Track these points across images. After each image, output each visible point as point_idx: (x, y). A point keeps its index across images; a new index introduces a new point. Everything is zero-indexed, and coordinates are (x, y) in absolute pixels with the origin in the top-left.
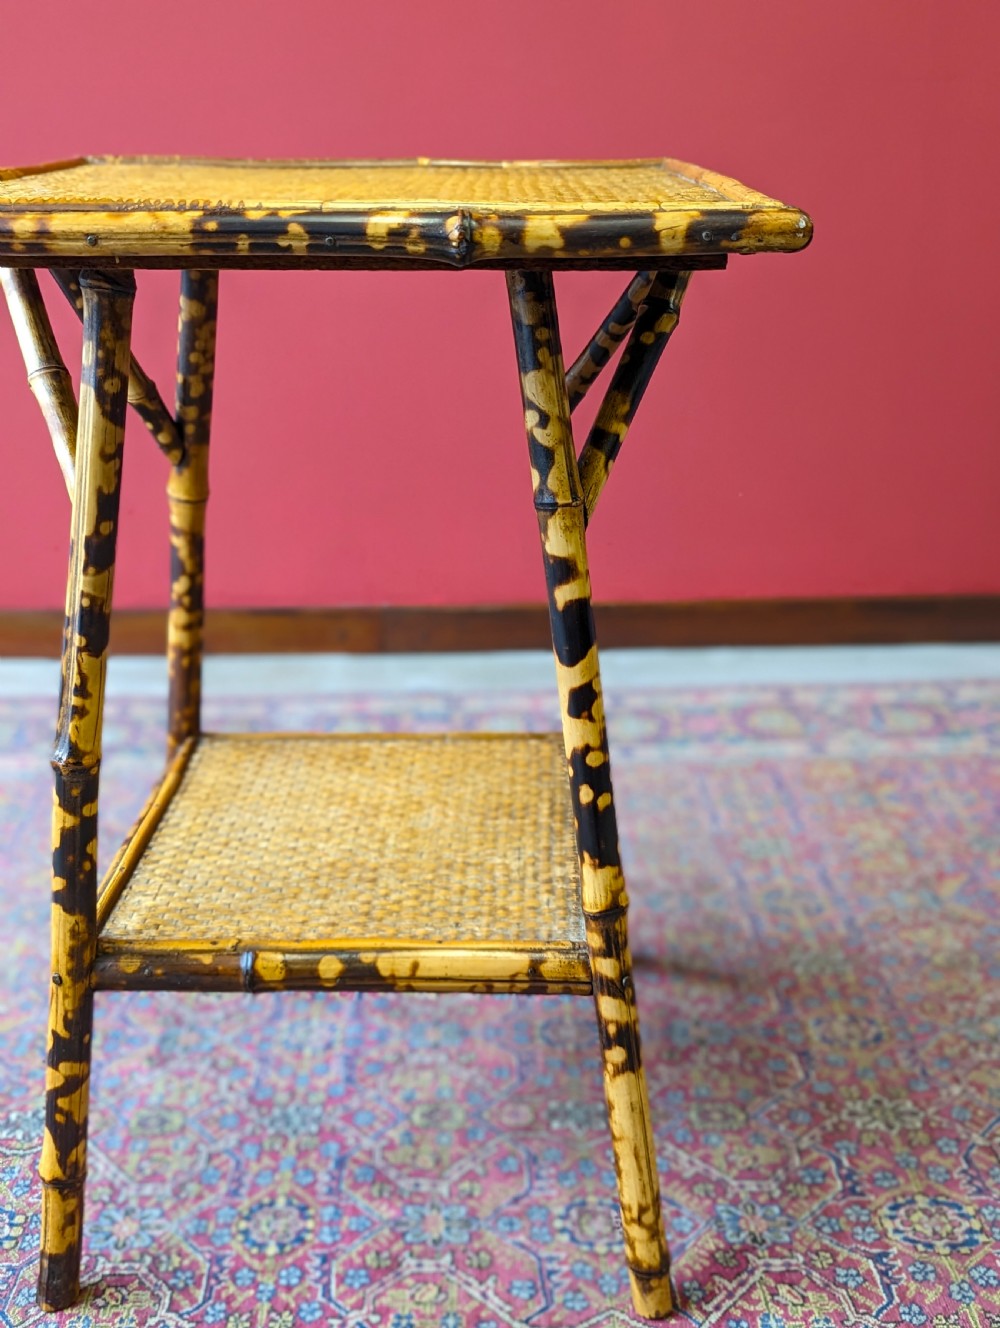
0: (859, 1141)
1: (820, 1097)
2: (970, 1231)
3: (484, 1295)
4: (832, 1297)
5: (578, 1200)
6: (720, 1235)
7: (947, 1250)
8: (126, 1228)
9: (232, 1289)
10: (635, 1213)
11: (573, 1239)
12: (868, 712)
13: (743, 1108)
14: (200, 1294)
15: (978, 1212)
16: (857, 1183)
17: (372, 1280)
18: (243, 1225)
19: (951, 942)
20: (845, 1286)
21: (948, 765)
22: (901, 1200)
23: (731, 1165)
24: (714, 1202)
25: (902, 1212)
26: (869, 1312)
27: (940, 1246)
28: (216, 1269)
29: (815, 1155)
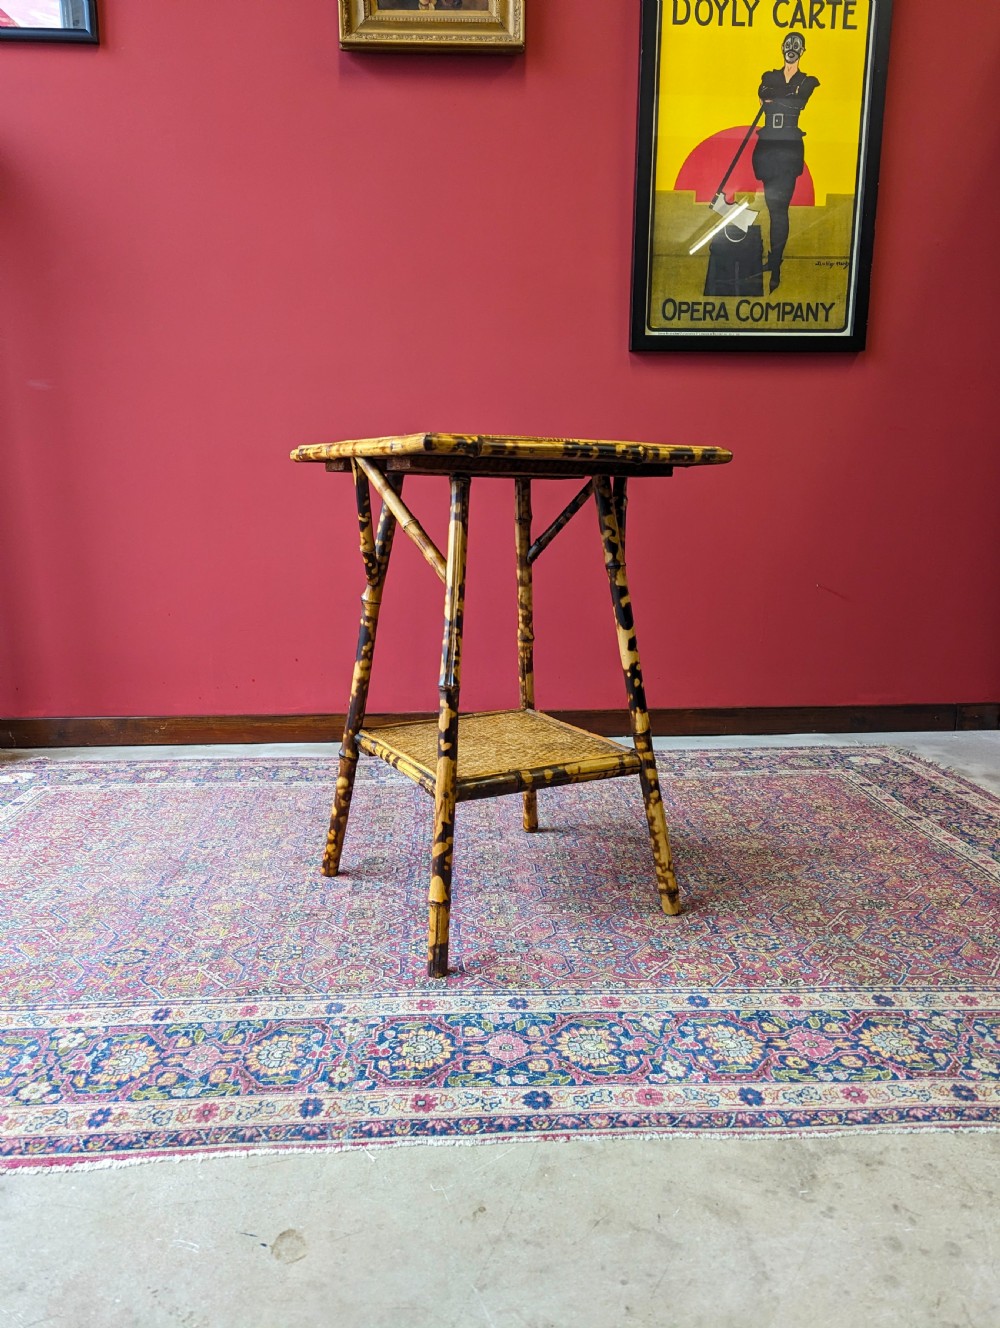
0: (718, 915)
2: (775, 944)
3: (540, 968)
4: (710, 967)
5: (581, 937)
6: (653, 946)
7: (764, 951)
9: (414, 968)
11: (580, 950)
12: (705, 760)
14: (399, 971)
15: (778, 938)
16: (718, 930)
17: (483, 965)
19: (757, 846)
20: (716, 963)
22: (740, 935)
23: (655, 924)
24: (649, 937)
25: (741, 938)
26: (728, 971)
27: (760, 949)
28: (404, 962)
29: (696, 920)
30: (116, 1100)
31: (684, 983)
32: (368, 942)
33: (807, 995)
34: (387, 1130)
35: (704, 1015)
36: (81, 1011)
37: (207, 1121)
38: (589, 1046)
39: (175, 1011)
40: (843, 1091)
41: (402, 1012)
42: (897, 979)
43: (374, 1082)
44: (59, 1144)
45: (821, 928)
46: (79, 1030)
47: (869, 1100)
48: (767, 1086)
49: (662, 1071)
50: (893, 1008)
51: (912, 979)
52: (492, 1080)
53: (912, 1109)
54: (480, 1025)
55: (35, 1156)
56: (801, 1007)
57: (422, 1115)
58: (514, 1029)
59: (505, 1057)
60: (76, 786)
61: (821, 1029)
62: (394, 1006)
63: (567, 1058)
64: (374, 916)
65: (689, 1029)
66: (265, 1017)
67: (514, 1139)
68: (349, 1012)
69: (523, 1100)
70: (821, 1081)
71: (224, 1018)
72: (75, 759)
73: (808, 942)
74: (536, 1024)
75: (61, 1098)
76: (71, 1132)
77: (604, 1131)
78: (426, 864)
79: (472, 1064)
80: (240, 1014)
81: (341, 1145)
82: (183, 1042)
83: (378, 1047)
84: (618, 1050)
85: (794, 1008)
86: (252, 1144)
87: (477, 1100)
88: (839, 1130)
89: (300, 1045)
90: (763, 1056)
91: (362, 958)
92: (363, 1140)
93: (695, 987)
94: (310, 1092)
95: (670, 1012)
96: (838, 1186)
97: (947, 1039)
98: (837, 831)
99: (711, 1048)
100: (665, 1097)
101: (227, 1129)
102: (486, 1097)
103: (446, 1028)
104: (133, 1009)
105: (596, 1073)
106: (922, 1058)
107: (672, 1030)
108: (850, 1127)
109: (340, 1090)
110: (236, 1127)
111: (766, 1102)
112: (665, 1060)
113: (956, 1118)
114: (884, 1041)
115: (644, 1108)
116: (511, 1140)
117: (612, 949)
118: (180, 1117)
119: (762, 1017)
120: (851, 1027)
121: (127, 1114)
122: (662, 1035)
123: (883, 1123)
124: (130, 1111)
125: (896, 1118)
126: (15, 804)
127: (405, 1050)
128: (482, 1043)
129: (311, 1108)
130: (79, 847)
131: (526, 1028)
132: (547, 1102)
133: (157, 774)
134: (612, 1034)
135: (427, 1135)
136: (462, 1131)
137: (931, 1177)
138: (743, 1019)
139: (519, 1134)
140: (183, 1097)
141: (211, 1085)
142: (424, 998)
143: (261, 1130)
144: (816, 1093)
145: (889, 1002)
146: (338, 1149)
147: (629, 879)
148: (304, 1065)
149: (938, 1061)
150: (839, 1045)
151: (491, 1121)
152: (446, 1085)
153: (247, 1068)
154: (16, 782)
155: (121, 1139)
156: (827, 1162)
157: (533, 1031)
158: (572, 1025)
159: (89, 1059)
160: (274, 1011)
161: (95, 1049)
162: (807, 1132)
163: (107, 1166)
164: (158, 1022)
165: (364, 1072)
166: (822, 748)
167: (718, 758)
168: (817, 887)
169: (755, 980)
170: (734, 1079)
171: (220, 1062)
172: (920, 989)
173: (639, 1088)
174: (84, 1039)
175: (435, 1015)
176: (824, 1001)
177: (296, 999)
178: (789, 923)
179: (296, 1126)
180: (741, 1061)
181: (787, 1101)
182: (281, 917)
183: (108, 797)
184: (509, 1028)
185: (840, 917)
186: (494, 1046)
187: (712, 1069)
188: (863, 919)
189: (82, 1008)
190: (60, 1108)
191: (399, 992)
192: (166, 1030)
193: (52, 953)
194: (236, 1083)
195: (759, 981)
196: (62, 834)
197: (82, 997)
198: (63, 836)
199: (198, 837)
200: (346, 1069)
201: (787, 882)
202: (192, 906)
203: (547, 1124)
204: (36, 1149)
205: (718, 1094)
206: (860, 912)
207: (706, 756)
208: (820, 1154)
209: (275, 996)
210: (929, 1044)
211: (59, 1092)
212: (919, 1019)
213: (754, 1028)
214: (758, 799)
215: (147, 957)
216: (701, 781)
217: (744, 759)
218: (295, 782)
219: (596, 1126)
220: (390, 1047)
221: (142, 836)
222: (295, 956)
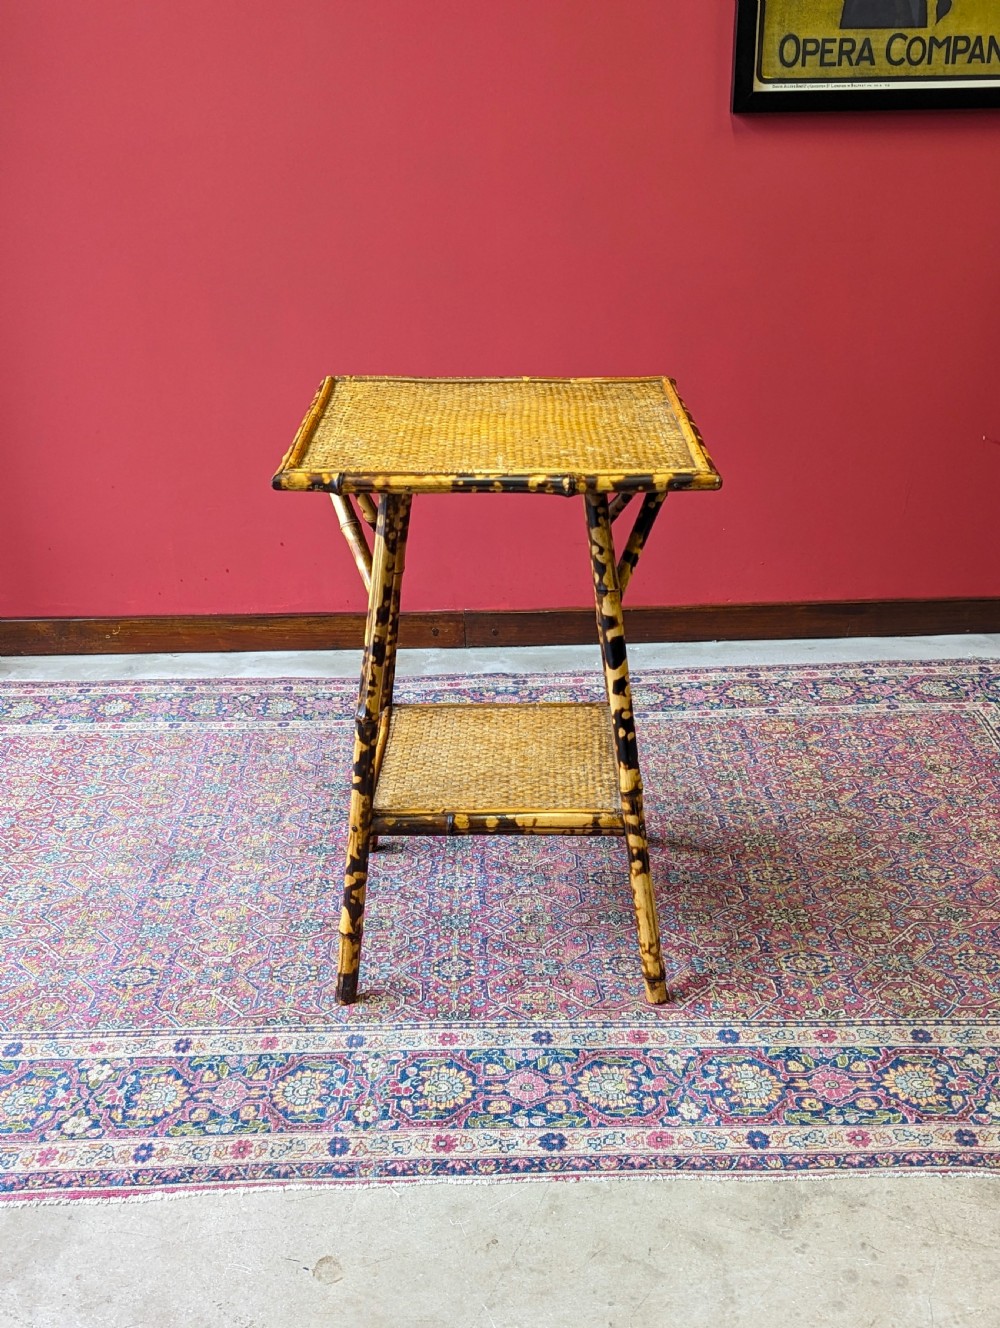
0: (772, 928)
1: (753, 908)
2: (827, 966)
3: (568, 995)
4: (750, 994)
5: (616, 956)
7: (812, 975)
8: (374, 971)
9: (436, 995)
10: (647, 948)
11: (614, 972)
13: (709, 914)
14: (420, 997)
15: (832, 958)
16: (768, 948)
17: (509, 991)
18: (436, 968)
19: (841, 828)
20: (757, 990)
21: (858, 722)
22: (791, 954)
23: (700, 940)
24: (691, 956)
25: (792, 959)
26: (768, 1000)
27: (810, 973)
28: (426, 987)
29: (747, 935)
30: (155, 1135)
31: (717, 1015)
32: (387, 961)
33: (844, 1029)
34: (410, 1170)
35: (731, 1052)
36: (102, 1040)
37: (243, 1158)
38: (609, 1087)
39: (195, 1042)
40: (848, 1135)
41: (424, 1046)
42: (945, 1010)
43: (397, 1122)
44: (111, 1177)
45: (882, 946)
46: (104, 1062)
47: (871, 1144)
48: (776, 1130)
50: (930, 1044)
51: (961, 1010)
52: (511, 1121)
53: (910, 1153)
54: (502, 1062)
55: (93, 1189)
56: (835, 1043)
57: (442, 1155)
58: (536, 1067)
59: (525, 1097)
60: (24, 726)
61: (847, 1069)
62: (416, 1040)
63: (586, 1100)
64: (393, 927)
65: (712, 1068)
66: (288, 1050)
67: (528, 1180)
68: (370, 1046)
69: (539, 1142)
70: (831, 1124)
71: (245, 1051)
72: (12, 678)
73: (865, 962)
74: (558, 1062)
75: (104, 1132)
76: (121, 1166)
77: (611, 1172)
78: (451, 854)
79: (492, 1104)
80: (262, 1046)
81: (369, 1182)
82: (208, 1076)
83: (400, 1085)
84: (638, 1092)
85: (827, 1044)
86: (287, 1180)
87: (495, 1141)
88: (833, 1173)
89: (323, 1083)
90: (780, 1098)
91: (380, 981)
92: (388, 1178)
93: (729, 1019)
94: (337, 1130)
95: (696, 1049)
96: (817, 1226)
97: (972, 1080)
98: (945, 807)
99: (731, 1090)
100: (675, 1139)
101: (263, 1165)
102: (503, 1138)
103: (468, 1065)
104: (153, 1040)
105: (612, 1115)
106: (938, 1101)
107: (695, 1069)
108: (845, 1171)
109: (365, 1129)
110: (271, 1164)
111: (772, 1145)
112: (682, 1101)
113: (949, 1162)
114: (905, 1083)
115: (653, 1150)
116: (525, 1180)
118: (218, 1153)
119: (790, 1054)
120: (879, 1065)
121: (168, 1149)
122: (684, 1074)
123: (878, 1167)
124: (171, 1147)
125: (891, 1162)
127: (427, 1088)
128: (503, 1082)
129: (338, 1146)
130: (51, 824)
131: (548, 1067)
132: (562, 1144)
133: (119, 707)
134: (634, 1073)
135: (447, 1174)
136: (480, 1171)
137: (905, 1218)
138: (770, 1057)
139: (533, 1174)
140: (218, 1134)
141: (242, 1122)
142: (448, 1031)
143: (294, 1167)
144: (822, 1137)
145: (927, 1038)
146: (366, 1186)
147: (682, 877)
148: (329, 1103)
149: (954, 1104)
150: (860, 1085)
151: (507, 1162)
152: (466, 1126)
153: (274, 1105)
155: (168, 1172)
156: (814, 1204)
157: (555, 1069)
158: (595, 1062)
159: (121, 1093)
160: (294, 1043)
161: (124, 1083)
162: (803, 1175)
163: (159, 1198)
164: (180, 1054)
165: (387, 1111)
166: (969, 662)
167: (829, 681)
168: (895, 890)
169: (794, 1011)
170: (746, 1122)
171: (248, 1098)
172: (964, 1023)
173: (651, 1131)
174: (112, 1071)
175: (457, 1051)
176: (860, 1037)
177: (315, 1029)
178: (849, 939)
179: (327, 1164)
180: (758, 1103)
181: (791, 1144)
182: (292, 926)
183: (66, 745)
184: (531, 1066)
185: (909, 931)
186: (514, 1085)
187: (727, 1112)
188: (932, 935)
189: (103, 1037)
190: (104, 1143)
191: (421, 1022)
192: (190, 1062)
193: (57, 971)
194: (265, 1121)
195: (798, 1013)
196: (26, 804)
197: (99, 1025)
198: (28, 807)
199: (185, 811)
200: (370, 1108)
201: (863, 882)
202: (193, 912)
203: (559, 1165)
204: (92, 1183)
205: (727, 1137)
206: (933, 925)
207: (814, 677)
208: (809, 1196)
209: (294, 1026)
210: (952, 1085)
211: (100, 1127)
212: (951, 1058)
213: (779, 1067)
214: (862, 753)
215: (156, 977)
216: (797, 722)
217: (861, 684)
218: (291, 723)
219: (605, 1167)
220: (412, 1085)
221: (119, 808)
222: (311, 979)
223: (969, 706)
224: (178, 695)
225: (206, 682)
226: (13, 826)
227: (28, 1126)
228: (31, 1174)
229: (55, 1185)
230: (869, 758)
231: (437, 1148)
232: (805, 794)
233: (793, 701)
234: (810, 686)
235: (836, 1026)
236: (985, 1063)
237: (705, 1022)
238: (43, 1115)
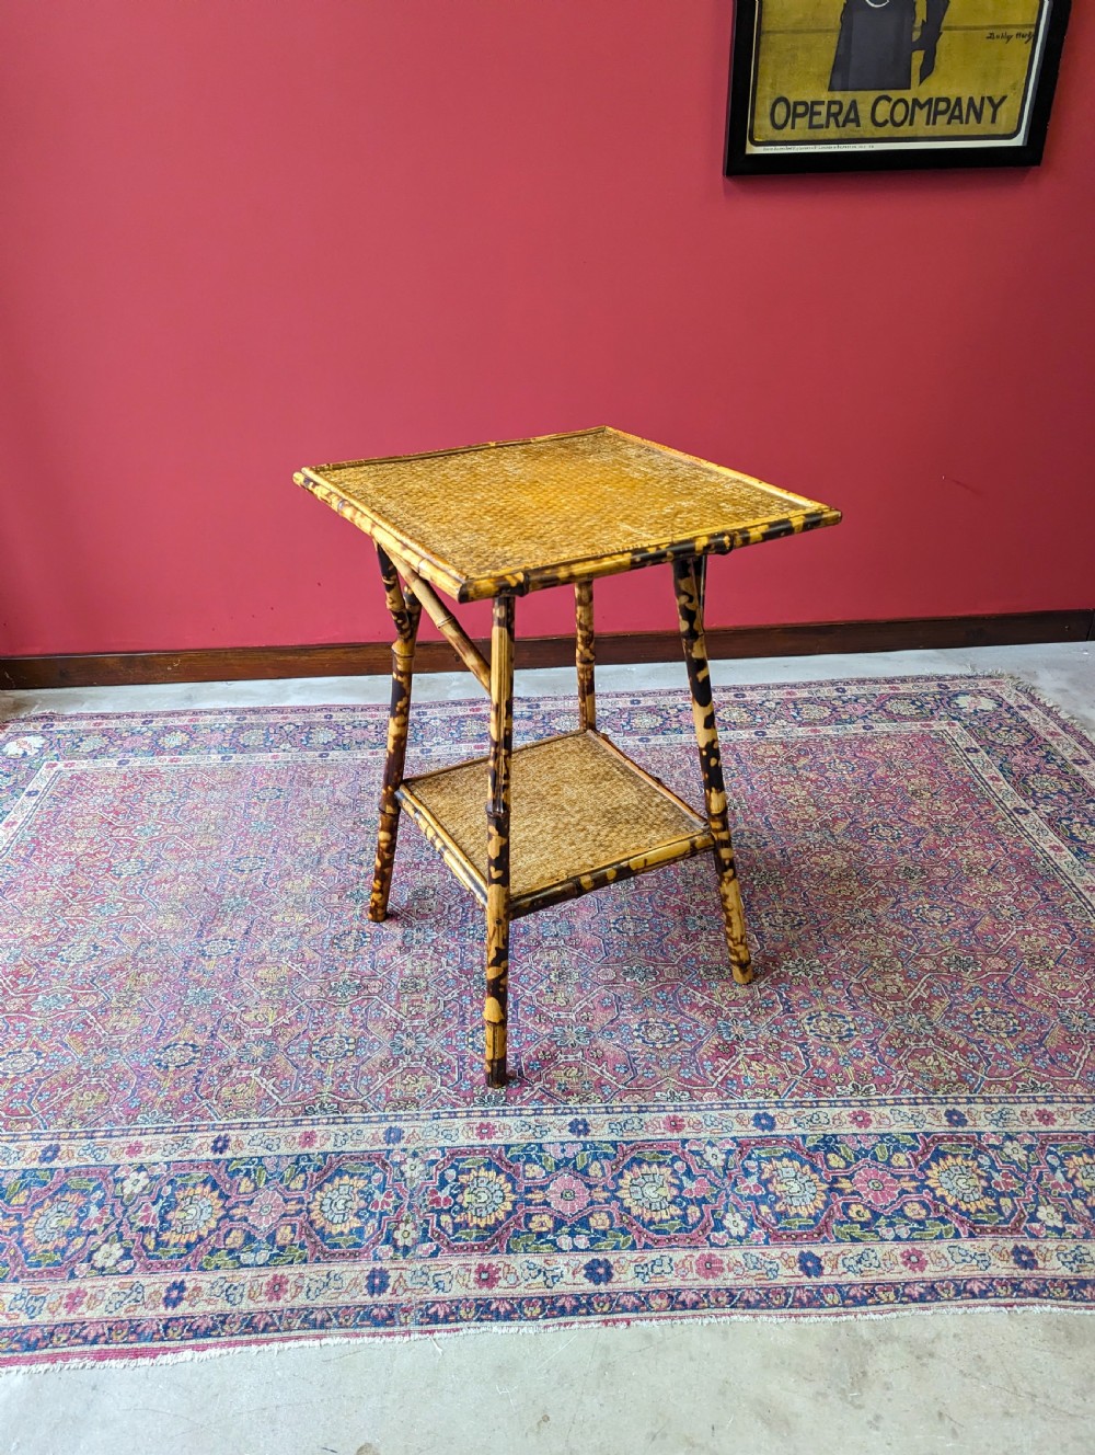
0: (791, 983)
1: (770, 958)
2: (849, 1030)
3: (601, 1072)
4: (779, 1066)
5: (644, 1020)
6: (720, 1037)
7: (837, 1040)
9: (472, 1073)
11: (644, 1041)
14: (456, 1077)
15: (853, 1020)
16: (790, 1006)
18: (471, 1040)
19: (840, 863)
20: (785, 1060)
22: (813, 1015)
23: (724, 998)
24: (716, 1020)
25: (814, 1020)
26: (798, 1073)
27: (833, 1038)
28: (461, 1063)
29: (768, 992)
30: (188, 1269)
31: (750, 1093)
32: (423, 1030)
33: (877, 1109)
34: (453, 1313)
35: (769, 1142)
36: (139, 1139)
37: (278, 1299)
38: (649, 1191)
39: (234, 1139)
40: (902, 1255)
41: (462, 1141)
42: (973, 1084)
43: (437, 1246)
44: (140, 1329)
45: (900, 1004)
46: (140, 1168)
47: (927, 1268)
48: (827, 1249)
49: (723, 1228)
50: (966, 1129)
51: (989, 1084)
52: (554, 1243)
54: (541, 1161)
55: (120, 1346)
56: (871, 1129)
57: (485, 1292)
58: (575, 1166)
59: (566, 1209)
60: (91, 761)
61: (888, 1163)
62: (453, 1133)
63: (629, 1210)
64: (427, 988)
65: (752, 1164)
66: (325, 1149)
67: (576, 1326)
68: (408, 1141)
69: (584, 1272)
70: (883, 1240)
71: (284, 1150)
72: (85, 709)
73: (886, 1025)
74: (597, 1159)
75: (135, 1266)
76: (151, 1314)
77: (663, 1314)
79: (533, 1219)
80: (300, 1143)
81: (409, 1333)
82: (246, 1185)
83: (439, 1194)
84: (679, 1197)
85: (863, 1130)
86: (323, 1331)
87: (539, 1271)
88: (894, 1310)
89: (361, 1192)
90: (826, 1204)
91: (417, 1057)
92: (430, 1327)
93: (762, 1099)
94: (375, 1259)
95: (734, 1139)
96: (887, 1387)
97: (1017, 1177)
98: (931, 836)
99: (774, 1194)
100: (724, 1266)
101: (298, 1310)
102: (547, 1267)
103: (507, 1165)
104: (191, 1135)
105: (657, 1232)
106: (987, 1206)
107: (735, 1166)
108: (905, 1306)
109: (404, 1256)
110: (306, 1309)
111: (826, 1272)
112: (727, 1211)
113: (1012, 1293)
114: (953, 1181)
115: (703, 1282)
116: (573, 1326)
117: (677, 1039)
118: (252, 1293)
119: (829, 1144)
120: (920, 1158)
121: (200, 1289)
122: (725, 1174)
123: (940, 1300)
124: (203, 1285)
125: (952, 1293)
126: (29, 794)
127: (466, 1198)
129: (377, 1281)
130: (108, 870)
131: (587, 1165)
132: (608, 1274)
133: (177, 739)
134: (674, 1173)
135: (491, 1320)
136: (525, 1315)
137: (978, 1374)
138: (809, 1148)
139: (582, 1318)
140: (252, 1265)
141: (278, 1248)
142: (484, 1120)
143: (331, 1313)
144: (876, 1258)
145: (962, 1121)
146: (406, 1338)
147: (698, 922)
148: (367, 1220)
149: (1003, 1208)
150: (904, 1185)
151: (553, 1299)
152: (509, 1251)
153: (312, 1223)
154: (25, 754)
155: (198, 1323)
156: (880, 1355)
157: (595, 1169)
158: (634, 1160)
159: (155, 1210)
160: (332, 1139)
161: (159, 1196)
162: (863, 1314)
163: (189, 1359)
164: (218, 1156)
165: (427, 1230)
166: (928, 679)
167: (807, 700)
168: (901, 935)
169: (825, 1087)
170: (795, 1239)
171: (285, 1215)
172: (996, 1100)
173: (700, 1253)
174: (147, 1181)
175: (495, 1146)
176: (894, 1119)
177: (353, 1120)
178: (867, 995)
179: (365, 1307)
180: (804, 1212)
181: (845, 1270)
182: (331, 989)
183: (128, 781)
184: (571, 1166)
185: (922, 985)
186: (555, 1192)
187: (774, 1225)
188: (946, 988)
189: (141, 1134)
190: (135, 1280)
191: (458, 1109)
192: (227, 1167)
193: (100, 1050)
194: (302, 1246)
195: (829, 1088)
196: (87, 848)
197: (138, 1118)
198: (88, 850)
199: (232, 853)
200: (409, 1227)
201: (870, 926)
202: (236, 973)
203: (608, 1305)
204: (119, 1337)
205: (778, 1261)
206: (946, 976)
207: (793, 697)
208: (873, 1342)
209: (332, 1116)
210: (997, 1184)
211: (132, 1258)
212: (991, 1146)
213: (819, 1162)
214: (847, 777)
215: (198, 1055)
216: (785, 746)
217: (836, 703)
218: (331, 753)
219: (656, 1307)
220: (451, 1194)
221: (172, 850)
222: (349, 1054)
223: (936, 726)
224: (230, 726)
225: (255, 711)
226: (72, 873)
227: (58, 1257)
228: (56, 1326)
229: (80, 1341)
230: (855, 783)
231: (481, 1282)
232: (802, 824)
233: (778, 722)
234: (791, 706)
235: (869, 1105)
236: (1026, 1152)
237: (740, 1104)
238: (74, 1242)
